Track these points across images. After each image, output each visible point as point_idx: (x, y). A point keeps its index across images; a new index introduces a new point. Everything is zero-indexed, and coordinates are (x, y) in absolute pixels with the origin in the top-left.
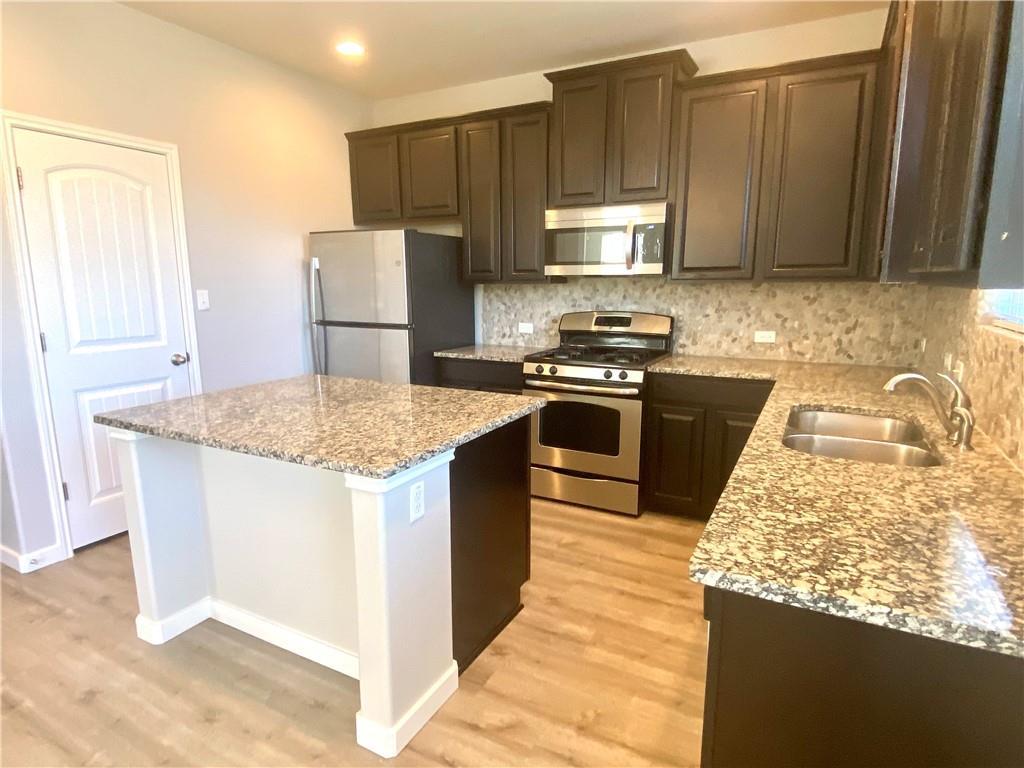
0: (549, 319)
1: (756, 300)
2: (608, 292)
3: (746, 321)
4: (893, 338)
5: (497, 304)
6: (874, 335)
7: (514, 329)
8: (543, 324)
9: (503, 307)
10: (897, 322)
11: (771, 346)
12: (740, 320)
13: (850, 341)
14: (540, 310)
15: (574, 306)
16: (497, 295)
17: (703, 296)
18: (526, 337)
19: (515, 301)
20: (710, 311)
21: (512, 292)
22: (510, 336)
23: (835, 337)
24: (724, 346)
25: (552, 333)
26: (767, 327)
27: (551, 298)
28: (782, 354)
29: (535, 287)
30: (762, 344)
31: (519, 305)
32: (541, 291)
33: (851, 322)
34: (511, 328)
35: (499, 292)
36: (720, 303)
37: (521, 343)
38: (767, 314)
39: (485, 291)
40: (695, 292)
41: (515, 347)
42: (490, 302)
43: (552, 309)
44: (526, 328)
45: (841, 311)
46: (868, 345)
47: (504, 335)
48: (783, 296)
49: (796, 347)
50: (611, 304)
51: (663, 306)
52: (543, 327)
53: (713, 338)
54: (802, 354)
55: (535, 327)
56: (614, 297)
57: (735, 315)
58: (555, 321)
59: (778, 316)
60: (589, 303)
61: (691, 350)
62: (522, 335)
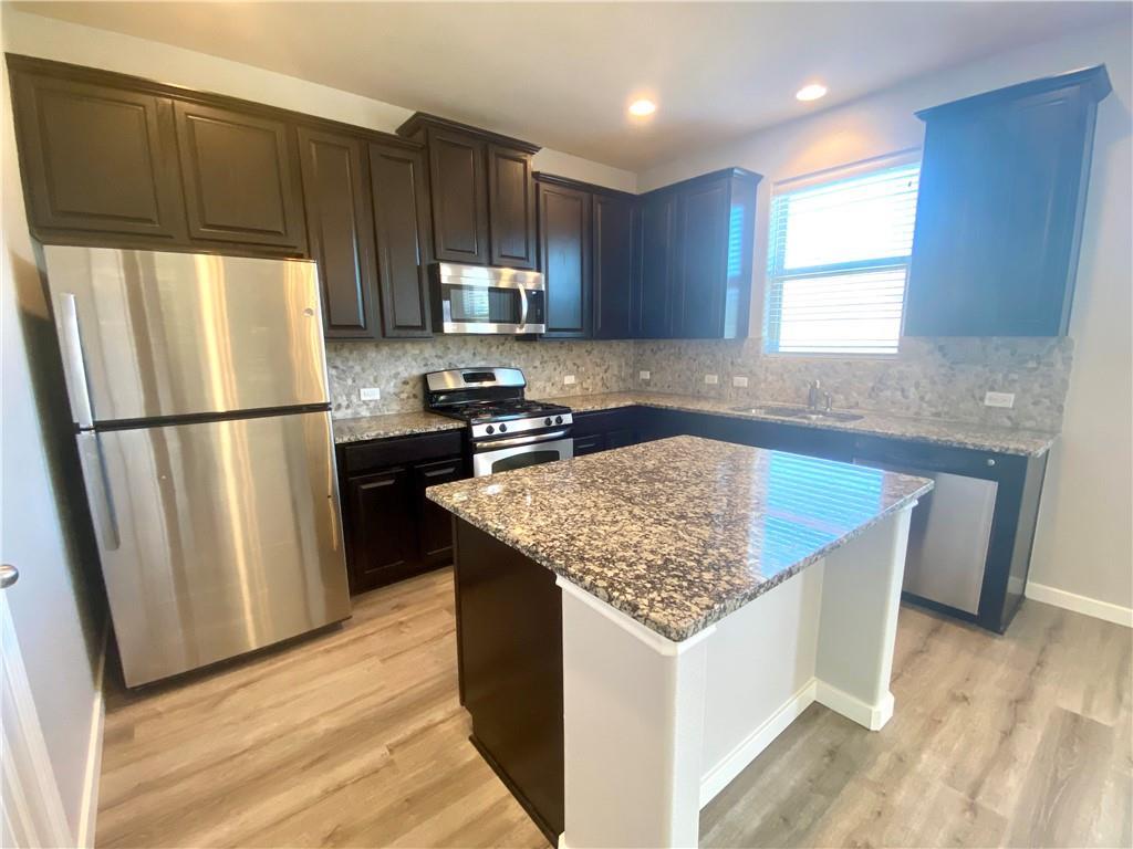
0: (399, 381)
1: (562, 354)
2: (460, 349)
3: (559, 370)
4: (623, 374)
6: (616, 373)
7: (354, 398)
8: (391, 388)
10: (624, 363)
11: (572, 386)
12: (555, 369)
13: (607, 378)
14: (387, 371)
15: (426, 365)
17: (531, 350)
18: (372, 405)
19: (351, 363)
20: (537, 363)
21: (345, 353)
22: (348, 407)
23: (601, 376)
24: (548, 389)
25: (404, 396)
26: (570, 373)
27: (399, 358)
28: (578, 391)
29: (377, 346)
30: (568, 385)
31: (358, 369)
32: (385, 350)
33: (606, 365)
34: (348, 396)
36: (543, 357)
37: (362, 413)
38: (569, 363)
41: (354, 419)
43: (401, 369)
44: (371, 394)
45: (602, 359)
46: (614, 379)
47: (338, 407)
48: (576, 350)
49: (584, 385)
50: (463, 362)
52: (392, 390)
54: (587, 389)
55: (381, 392)
56: (463, 353)
57: (551, 365)
58: (405, 383)
59: (575, 364)
60: (441, 361)
62: (365, 403)
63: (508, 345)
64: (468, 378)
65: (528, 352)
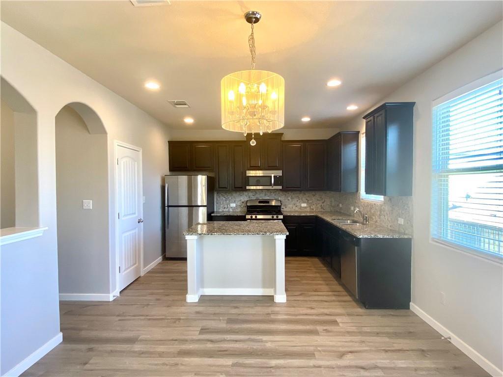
0: (241, 202)
1: (301, 196)
3: (299, 201)
4: (333, 204)
5: (222, 198)
6: (329, 203)
7: (229, 206)
8: (239, 204)
9: (224, 199)
10: (333, 200)
11: (305, 207)
13: (324, 205)
14: (238, 199)
16: (222, 195)
17: (287, 194)
20: (289, 198)
21: (228, 194)
22: (227, 208)
23: (320, 205)
24: (294, 208)
26: (304, 203)
27: (241, 196)
28: (308, 209)
29: (236, 192)
31: (230, 198)
33: (323, 201)
34: (227, 205)
35: (223, 194)
36: (292, 196)
37: (231, 210)
38: (304, 199)
39: (217, 193)
40: (285, 193)
41: (229, 212)
42: (219, 197)
43: (242, 199)
44: (233, 205)
45: (321, 198)
46: (328, 206)
47: (225, 208)
48: (307, 194)
49: (311, 207)
50: (261, 197)
51: (276, 197)
53: (291, 206)
54: (313, 209)
55: (236, 205)
56: (261, 195)
57: (296, 200)
58: (243, 203)
59: (306, 199)
61: (285, 209)
62: (232, 207)
63: (277, 193)
64: (260, 202)
65: (285, 195)
